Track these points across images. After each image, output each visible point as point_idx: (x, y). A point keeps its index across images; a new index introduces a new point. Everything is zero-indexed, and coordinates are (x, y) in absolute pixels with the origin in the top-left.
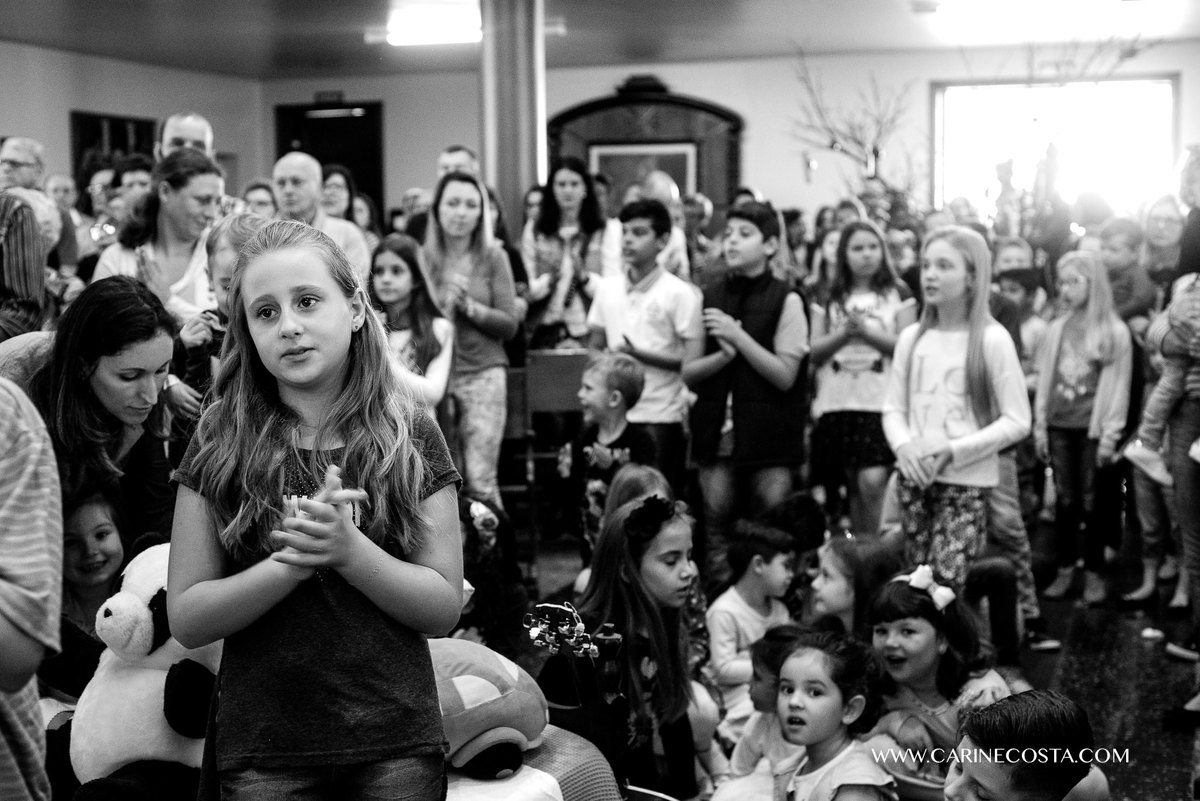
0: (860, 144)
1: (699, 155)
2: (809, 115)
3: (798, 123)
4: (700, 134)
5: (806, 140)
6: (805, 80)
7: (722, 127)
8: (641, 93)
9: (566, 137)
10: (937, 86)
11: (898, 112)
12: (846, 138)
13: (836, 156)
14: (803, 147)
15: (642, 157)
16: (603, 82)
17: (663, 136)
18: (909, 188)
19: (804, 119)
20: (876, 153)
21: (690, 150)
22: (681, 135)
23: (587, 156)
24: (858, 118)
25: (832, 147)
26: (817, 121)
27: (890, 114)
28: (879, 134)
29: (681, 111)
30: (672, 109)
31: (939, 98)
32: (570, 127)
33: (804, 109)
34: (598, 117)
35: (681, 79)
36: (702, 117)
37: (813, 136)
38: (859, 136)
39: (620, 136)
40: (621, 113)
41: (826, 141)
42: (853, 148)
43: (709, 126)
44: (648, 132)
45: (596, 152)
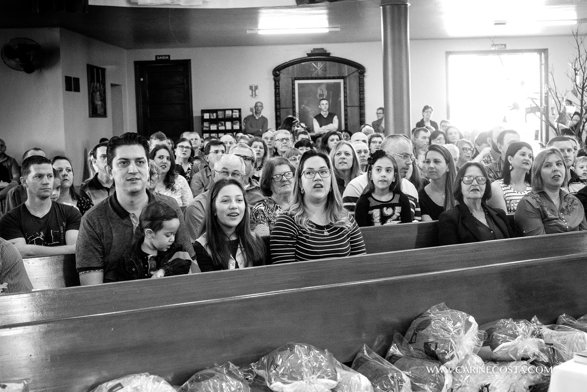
4: (346, 75)
9: (282, 76)
16: (301, 51)
17: (328, 76)
21: (342, 81)
22: (337, 75)
23: (293, 84)
29: (337, 64)
30: (333, 63)
31: (450, 58)
32: (284, 71)
34: (297, 67)
39: (309, 76)
43: (349, 71)
44: (321, 74)
45: (297, 82)
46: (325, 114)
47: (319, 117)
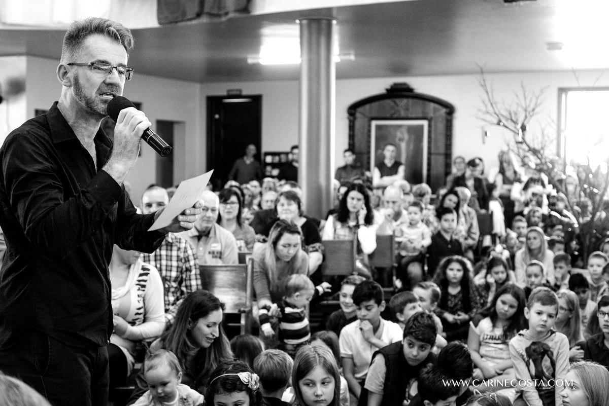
0: (515, 123)
1: (430, 126)
2: (486, 106)
3: (480, 110)
4: (431, 115)
5: (485, 120)
6: (484, 86)
7: (443, 111)
8: (399, 92)
9: (358, 115)
10: (562, 90)
11: (537, 105)
12: (507, 119)
13: (501, 129)
14: (483, 123)
15: (400, 126)
16: (378, 86)
17: (410, 116)
18: (542, 148)
19: (483, 108)
20: (523, 128)
21: (425, 123)
22: (420, 115)
23: (370, 126)
24: (514, 108)
25: (498, 124)
26: (490, 109)
27: (532, 106)
28: (526, 117)
29: (421, 102)
30: (416, 101)
31: (564, 96)
32: (360, 109)
33: (483, 102)
34: (375, 105)
35: (421, 85)
36: (432, 105)
37: (488, 117)
38: (514, 119)
39: (388, 115)
40: (388, 102)
41: (496, 121)
42: (510, 124)
43: (435, 110)
44: (403, 114)
45: (374, 123)
46: (389, 163)
47: (381, 166)
